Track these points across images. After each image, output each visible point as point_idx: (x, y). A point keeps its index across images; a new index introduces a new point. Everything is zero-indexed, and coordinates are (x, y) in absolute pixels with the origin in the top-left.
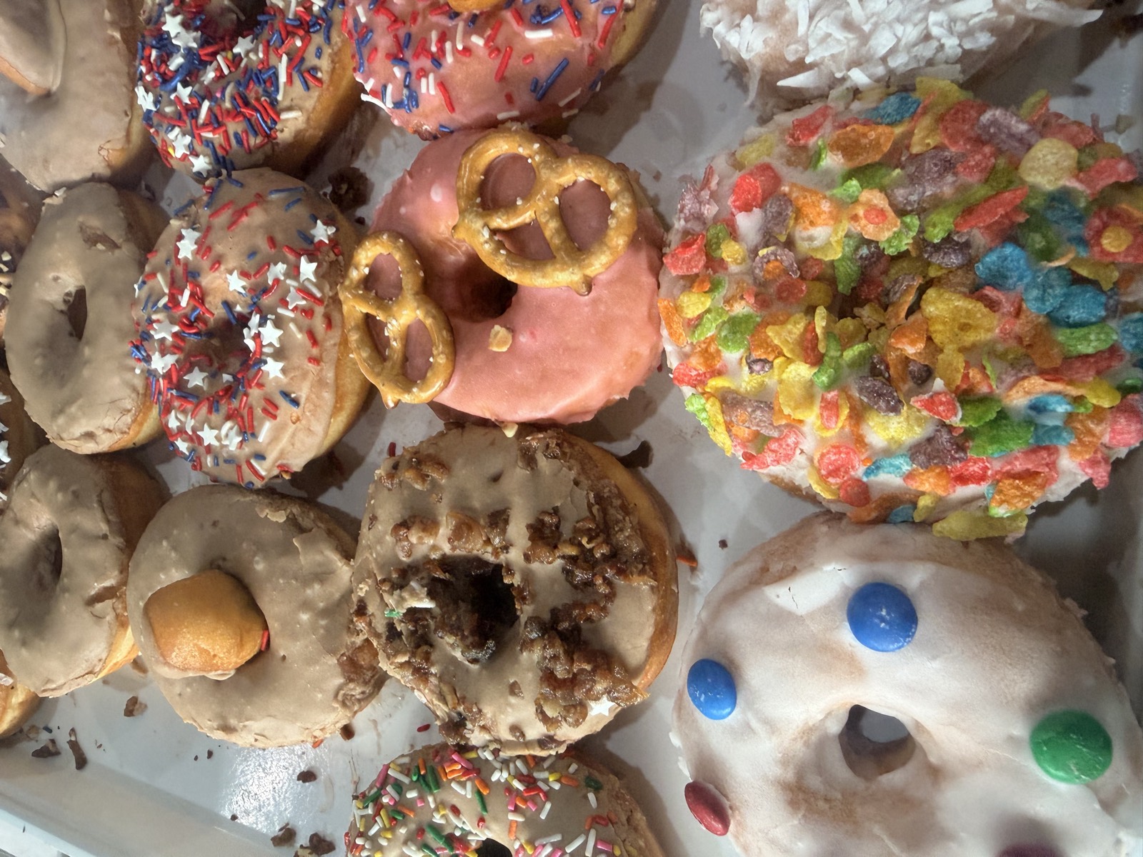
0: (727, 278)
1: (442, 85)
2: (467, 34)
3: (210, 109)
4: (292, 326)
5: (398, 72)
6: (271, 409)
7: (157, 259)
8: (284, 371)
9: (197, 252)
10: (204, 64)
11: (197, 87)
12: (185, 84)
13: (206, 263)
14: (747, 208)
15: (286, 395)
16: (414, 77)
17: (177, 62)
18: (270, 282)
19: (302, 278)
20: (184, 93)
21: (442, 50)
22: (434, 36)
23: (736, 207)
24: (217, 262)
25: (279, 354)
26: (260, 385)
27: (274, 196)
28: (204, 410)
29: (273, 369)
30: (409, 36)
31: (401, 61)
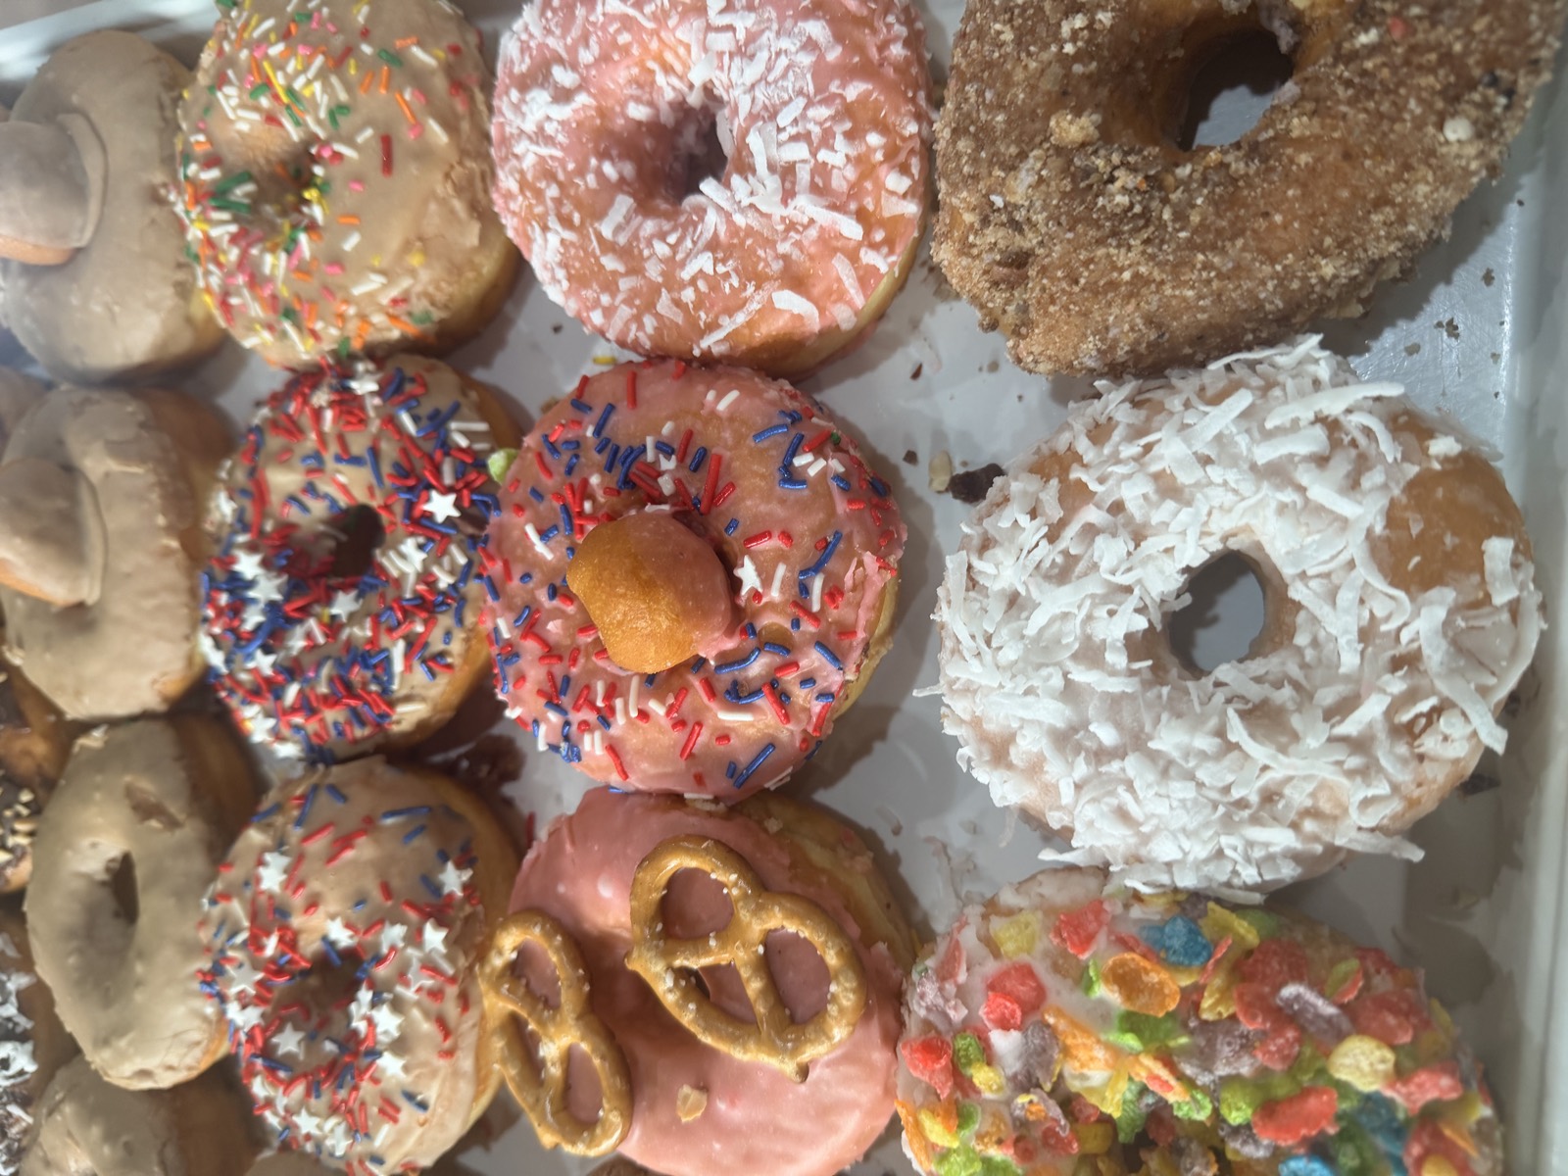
0: (979, 1109)
1: (613, 749)
2: (642, 696)
3: (301, 692)
4: (416, 1013)
5: (553, 717)
6: (389, 1110)
7: (233, 875)
8: (406, 1069)
9: (286, 885)
10: (291, 622)
11: (282, 654)
12: (267, 650)
13: (298, 900)
14: (1005, 1025)
15: (410, 1097)
16: (574, 728)
17: (253, 618)
18: (385, 950)
19: (428, 947)
20: (264, 663)
21: (612, 710)
22: (600, 688)
23: (989, 1020)
24: (312, 905)
25: (400, 1046)
26: (375, 1081)
27: (389, 821)
28: (299, 1090)
29: (390, 1065)
30: (567, 679)
31: (559, 708)
